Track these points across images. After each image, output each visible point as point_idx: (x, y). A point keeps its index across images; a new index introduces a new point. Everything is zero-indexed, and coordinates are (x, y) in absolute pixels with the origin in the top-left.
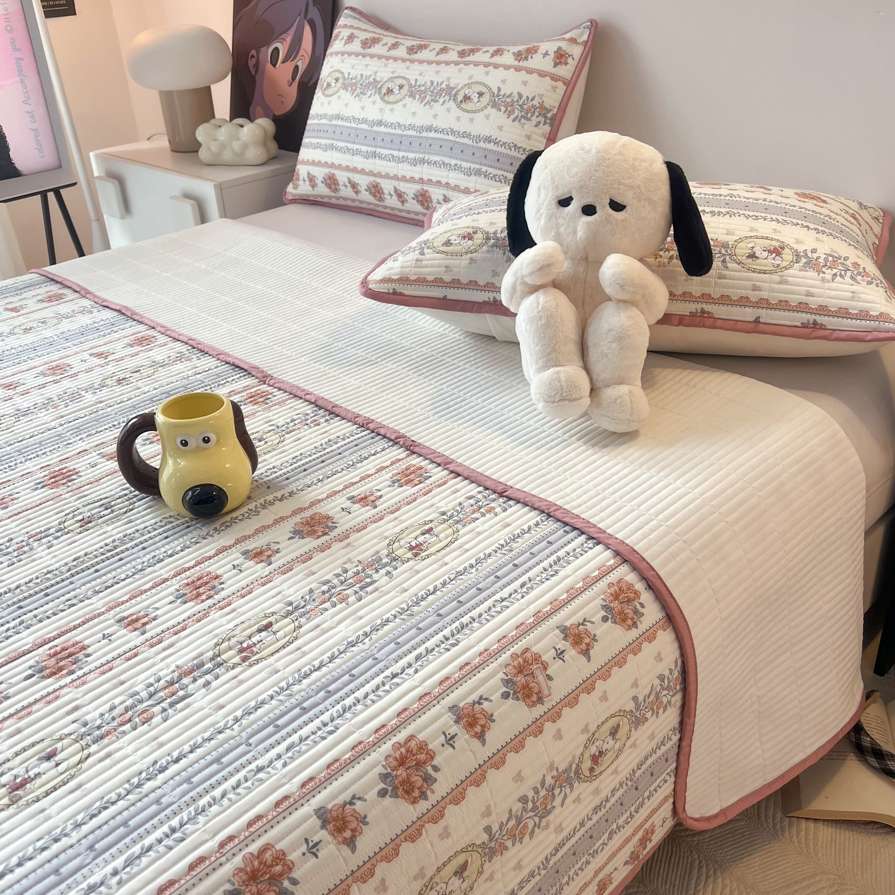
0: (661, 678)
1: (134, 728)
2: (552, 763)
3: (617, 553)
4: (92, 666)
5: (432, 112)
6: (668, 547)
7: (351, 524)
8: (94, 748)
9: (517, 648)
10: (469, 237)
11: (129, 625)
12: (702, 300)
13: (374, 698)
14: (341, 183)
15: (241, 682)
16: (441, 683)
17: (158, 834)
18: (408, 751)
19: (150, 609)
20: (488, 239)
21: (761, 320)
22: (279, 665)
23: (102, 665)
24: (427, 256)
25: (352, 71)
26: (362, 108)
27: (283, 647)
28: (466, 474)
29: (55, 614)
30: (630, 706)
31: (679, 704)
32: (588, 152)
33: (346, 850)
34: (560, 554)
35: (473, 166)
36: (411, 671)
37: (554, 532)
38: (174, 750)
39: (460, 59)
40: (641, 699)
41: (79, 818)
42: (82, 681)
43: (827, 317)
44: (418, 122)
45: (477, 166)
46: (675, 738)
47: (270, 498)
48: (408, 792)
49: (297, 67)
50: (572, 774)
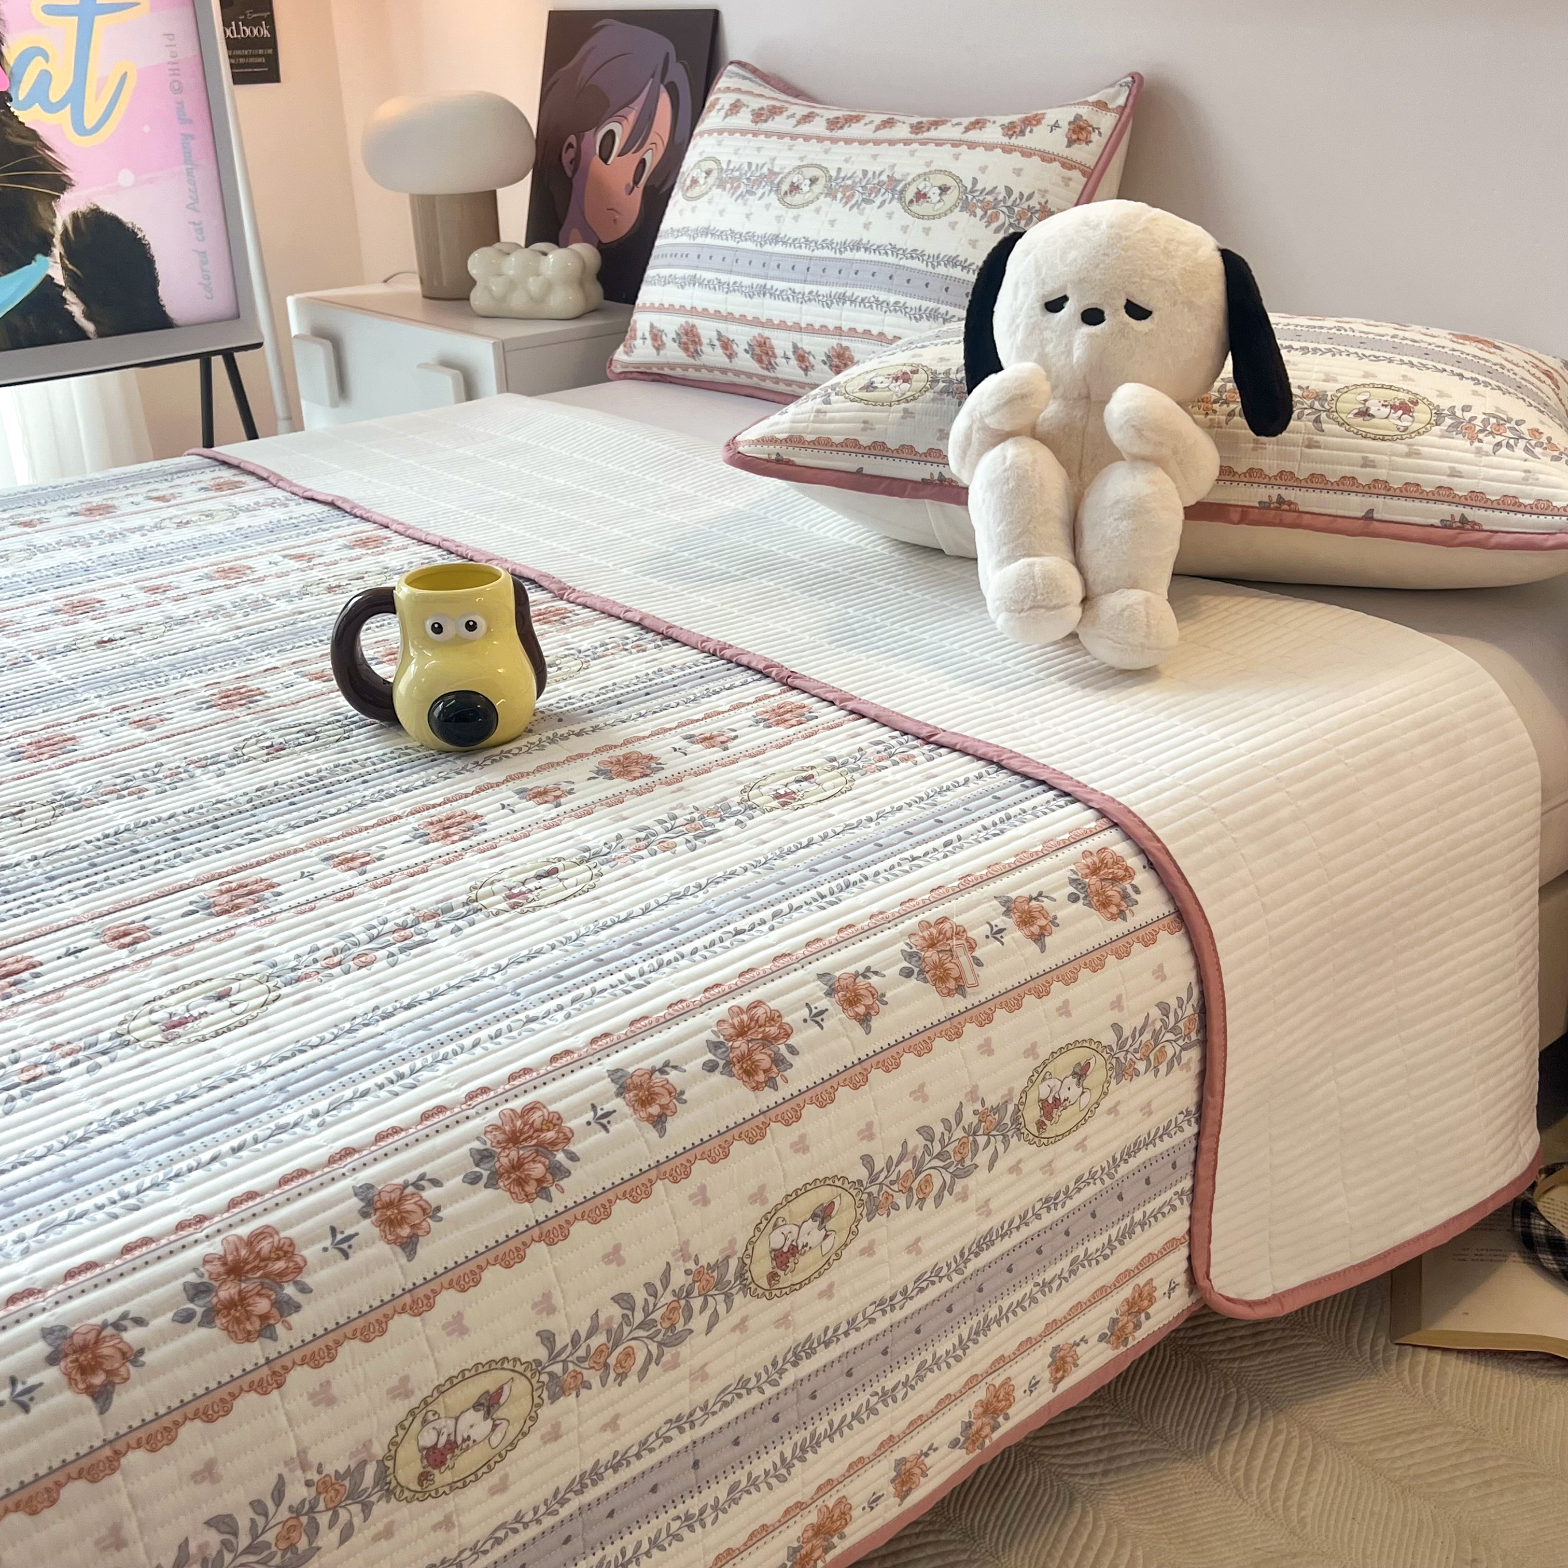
0: (1164, 1008)
1: (347, 972)
2: (976, 1087)
3: (1102, 814)
4: (285, 906)
5: (863, 220)
6: (1187, 814)
7: (688, 766)
8: (284, 991)
9: (931, 915)
10: (905, 378)
11: (341, 864)
12: (1279, 482)
13: (707, 954)
14: (705, 341)
15: (508, 930)
16: (808, 944)
17: (380, 1079)
18: (751, 1019)
19: (374, 848)
20: (935, 381)
21: (1376, 516)
22: (566, 914)
23: (300, 905)
24: (835, 406)
25: (734, 159)
26: (748, 216)
27: (574, 895)
28: (872, 713)
29: (228, 848)
30: (1109, 1038)
31: (1195, 1068)
32: (1095, 227)
33: (652, 1134)
34: (1012, 811)
35: (925, 304)
36: (765, 928)
37: (1006, 786)
38: (405, 996)
39: (913, 136)
40: (1127, 1033)
41: (264, 1060)
42: (270, 919)
43: (1482, 511)
44: (838, 236)
45: (932, 305)
46: (1191, 1130)
47: (563, 731)
48: (749, 1073)
49: (643, 162)
50: (1007, 1120)
